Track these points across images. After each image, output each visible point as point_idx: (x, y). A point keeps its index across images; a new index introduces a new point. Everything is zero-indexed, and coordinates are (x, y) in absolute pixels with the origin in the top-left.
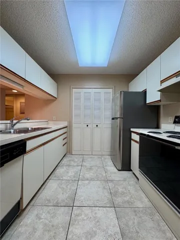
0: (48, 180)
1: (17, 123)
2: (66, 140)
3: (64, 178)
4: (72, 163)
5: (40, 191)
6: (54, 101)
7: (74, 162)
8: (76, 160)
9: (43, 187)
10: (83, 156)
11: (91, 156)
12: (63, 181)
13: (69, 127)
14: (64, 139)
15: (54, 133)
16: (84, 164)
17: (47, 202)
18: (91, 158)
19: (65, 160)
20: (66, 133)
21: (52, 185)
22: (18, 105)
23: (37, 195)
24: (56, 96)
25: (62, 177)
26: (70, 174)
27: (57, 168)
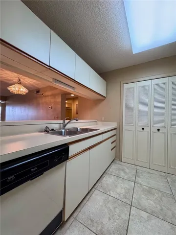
0: (93, 190)
1: (67, 123)
2: (114, 143)
3: (112, 194)
4: (122, 174)
5: (85, 201)
6: (103, 100)
7: (125, 173)
8: (127, 171)
9: (88, 197)
10: (136, 167)
11: (148, 170)
12: (111, 198)
13: (118, 129)
14: (112, 143)
15: (101, 135)
16: (139, 180)
17: (89, 222)
18: (149, 173)
19: (113, 167)
20: (115, 135)
21: (97, 198)
22: (74, 106)
23: (82, 205)
24: (105, 95)
25: (109, 191)
26: (118, 190)
27: (104, 175)
